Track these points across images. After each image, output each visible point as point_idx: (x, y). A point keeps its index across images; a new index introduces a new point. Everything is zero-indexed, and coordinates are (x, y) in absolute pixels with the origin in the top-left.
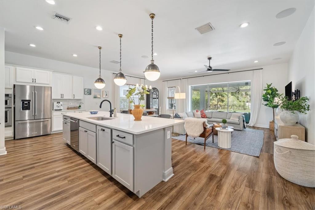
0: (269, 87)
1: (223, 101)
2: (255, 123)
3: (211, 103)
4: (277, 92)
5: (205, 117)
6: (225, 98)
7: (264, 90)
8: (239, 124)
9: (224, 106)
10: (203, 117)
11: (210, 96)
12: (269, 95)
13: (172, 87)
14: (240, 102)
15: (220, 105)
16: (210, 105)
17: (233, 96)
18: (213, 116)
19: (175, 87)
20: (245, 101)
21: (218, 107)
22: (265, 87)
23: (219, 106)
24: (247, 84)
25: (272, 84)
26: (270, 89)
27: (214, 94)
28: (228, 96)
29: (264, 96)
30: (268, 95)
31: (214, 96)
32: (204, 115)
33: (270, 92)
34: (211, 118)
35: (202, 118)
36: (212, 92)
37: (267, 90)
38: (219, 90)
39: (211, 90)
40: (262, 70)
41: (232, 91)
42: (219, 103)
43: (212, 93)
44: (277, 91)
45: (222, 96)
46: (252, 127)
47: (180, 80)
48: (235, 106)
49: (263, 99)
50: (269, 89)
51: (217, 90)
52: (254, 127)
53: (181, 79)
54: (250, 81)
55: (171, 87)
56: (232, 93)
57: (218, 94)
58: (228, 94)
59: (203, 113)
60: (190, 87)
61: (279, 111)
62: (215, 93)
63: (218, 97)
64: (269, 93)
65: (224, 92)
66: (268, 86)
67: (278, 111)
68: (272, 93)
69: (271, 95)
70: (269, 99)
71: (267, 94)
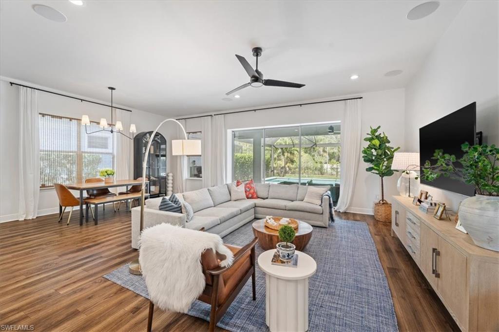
0: (374, 135)
1: (292, 162)
2: (349, 206)
3: (275, 166)
4: (387, 145)
5: (255, 196)
6: (295, 156)
7: (366, 139)
8: (322, 214)
9: (295, 168)
10: (250, 196)
11: (274, 153)
12: (376, 149)
13: (196, 133)
14: (317, 162)
15: (288, 167)
16: (274, 167)
17: (307, 154)
18: (271, 194)
19: (201, 132)
20: (323, 161)
21: (286, 170)
22: (368, 134)
23: (288, 169)
24: (332, 129)
25: (379, 127)
26: (376, 136)
27: (280, 151)
28: (300, 153)
29: (365, 152)
30: (373, 150)
31: (280, 153)
32: (252, 191)
33: (376, 142)
34: (267, 198)
35: (248, 198)
36: (276, 146)
37: (370, 140)
38: (287, 143)
39: (275, 144)
40: (361, 99)
41: (307, 146)
42: (288, 164)
43: (277, 149)
44: (389, 142)
45: (291, 153)
46: (342, 213)
47: (210, 117)
48: (309, 170)
49: (363, 157)
50: (374, 137)
51: (284, 144)
52: (346, 214)
53: (211, 115)
54: (340, 121)
55: (193, 133)
56: (305, 148)
57: (285, 151)
58: (300, 150)
59: (250, 188)
60: (229, 132)
61: (403, 183)
62: (282, 149)
63: (286, 154)
64: (374, 145)
65: (294, 147)
66: (372, 132)
67: (401, 184)
68: (380, 145)
69: (379, 149)
70: (374, 158)
71: (370, 147)
